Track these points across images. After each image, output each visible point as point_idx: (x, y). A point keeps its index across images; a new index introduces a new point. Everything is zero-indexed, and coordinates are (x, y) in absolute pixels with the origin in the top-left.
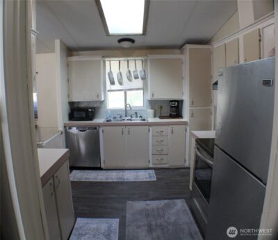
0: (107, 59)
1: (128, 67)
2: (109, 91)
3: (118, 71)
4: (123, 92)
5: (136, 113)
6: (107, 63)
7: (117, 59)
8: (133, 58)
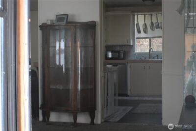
0: (135, 14)
1: (151, 20)
2: (137, 38)
3: (144, 23)
4: (148, 40)
5: (157, 56)
6: (136, 17)
7: (143, 13)
8: (155, 13)
